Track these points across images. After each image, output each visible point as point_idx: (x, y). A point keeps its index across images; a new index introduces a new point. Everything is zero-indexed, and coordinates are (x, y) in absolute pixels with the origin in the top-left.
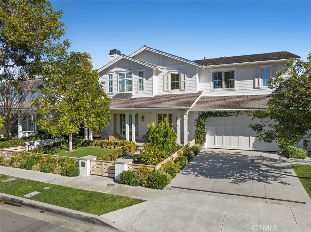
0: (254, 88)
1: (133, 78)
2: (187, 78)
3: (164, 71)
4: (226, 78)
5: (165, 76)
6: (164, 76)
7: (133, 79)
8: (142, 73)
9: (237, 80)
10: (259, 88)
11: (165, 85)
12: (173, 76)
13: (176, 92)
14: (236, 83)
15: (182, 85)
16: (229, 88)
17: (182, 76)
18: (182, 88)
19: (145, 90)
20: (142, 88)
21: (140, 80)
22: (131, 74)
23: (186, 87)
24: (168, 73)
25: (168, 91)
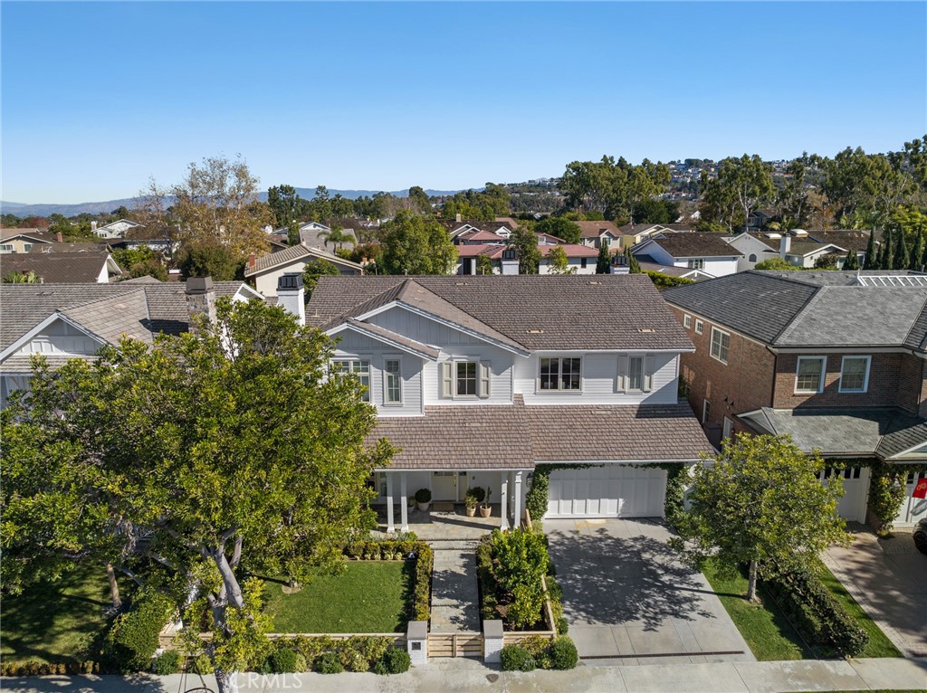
0: (615, 391)
1: (373, 373)
2: (492, 376)
3: (443, 356)
4: (566, 369)
5: (444, 366)
6: (440, 365)
7: (373, 376)
8: (397, 363)
9: (585, 378)
10: (624, 392)
11: (445, 385)
12: (461, 366)
13: (469, 402)
14: (584, 381)
15: (482, 386)
16: (571, 390)
17: (482, 370)
18: (482, 393)
19: (404, 400)
20: (395, 395)
21: (390, 377)
22: (366, 363)
23: (491, 392)
24: (451, 359)
25: (452, 398)
